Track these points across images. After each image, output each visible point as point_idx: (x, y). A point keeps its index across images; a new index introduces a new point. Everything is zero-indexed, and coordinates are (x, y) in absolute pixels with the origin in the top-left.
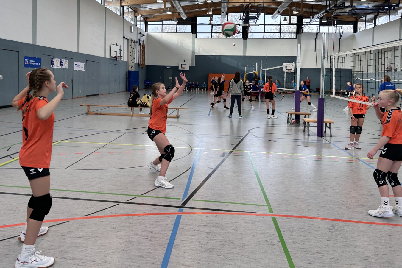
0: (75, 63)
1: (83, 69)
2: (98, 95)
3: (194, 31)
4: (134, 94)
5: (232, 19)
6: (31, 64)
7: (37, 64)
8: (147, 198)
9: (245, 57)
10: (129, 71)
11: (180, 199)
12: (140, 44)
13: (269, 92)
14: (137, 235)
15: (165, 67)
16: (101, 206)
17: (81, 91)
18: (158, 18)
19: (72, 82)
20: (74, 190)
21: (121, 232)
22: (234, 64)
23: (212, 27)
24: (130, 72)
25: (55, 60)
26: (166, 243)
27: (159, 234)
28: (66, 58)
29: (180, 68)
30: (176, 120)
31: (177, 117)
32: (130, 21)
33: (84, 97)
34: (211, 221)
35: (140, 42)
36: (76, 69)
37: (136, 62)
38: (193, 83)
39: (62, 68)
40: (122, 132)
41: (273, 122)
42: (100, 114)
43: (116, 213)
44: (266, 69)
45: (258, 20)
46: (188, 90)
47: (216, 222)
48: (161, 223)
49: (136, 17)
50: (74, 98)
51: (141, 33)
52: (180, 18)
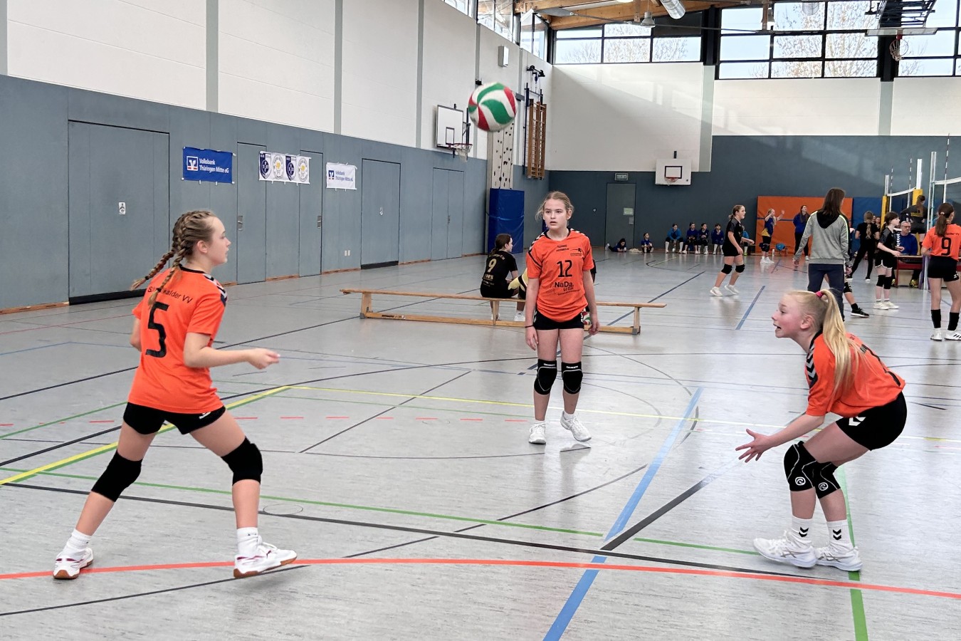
0: (330, 166)
1: (351, 185)
2: (395, 263)
3: (710, 55)
4: (499, 259)
5: (844, 12)
6: (205, 169)
7: (219, 170)
8: (509, 527)
9: (885, 142)
10: (492, 190)
11: (601, 535)
12: (529, 103)
13: (940, 254)
14: (475, 603)
15: (609, 177)
16: (390, 539)
17: (347, 253)
18: (589, 17)
19: (320, 224)
20: (324, 501)
21: (436, 593)
22: (848, 163)
23: (772, 41)
24: (495, 193)
25: (270, 159)
26: (546, 623)
27: (532, 605)
28: (303, 152)
29: (660, 180)
30: (629, 340)
31: (631, 331)
32: (498, 31)
33: (355, 270)
34: (677, 588)
35: (530, 98)
36: (332, 184)
37: (515, 163)
38: (705, 227)
39: (292, 181)
40: (460, 369)
41: (952, 352)
42: (400, 319)
43: (426, 556)
44: (945, 182)
45: (931, 14)
46: (685, 252)
47: (689, 590)
48: (541, 583)
49: (517, 15)
50: (327, 273)
51: (532, 68)
52: (664, 13)
